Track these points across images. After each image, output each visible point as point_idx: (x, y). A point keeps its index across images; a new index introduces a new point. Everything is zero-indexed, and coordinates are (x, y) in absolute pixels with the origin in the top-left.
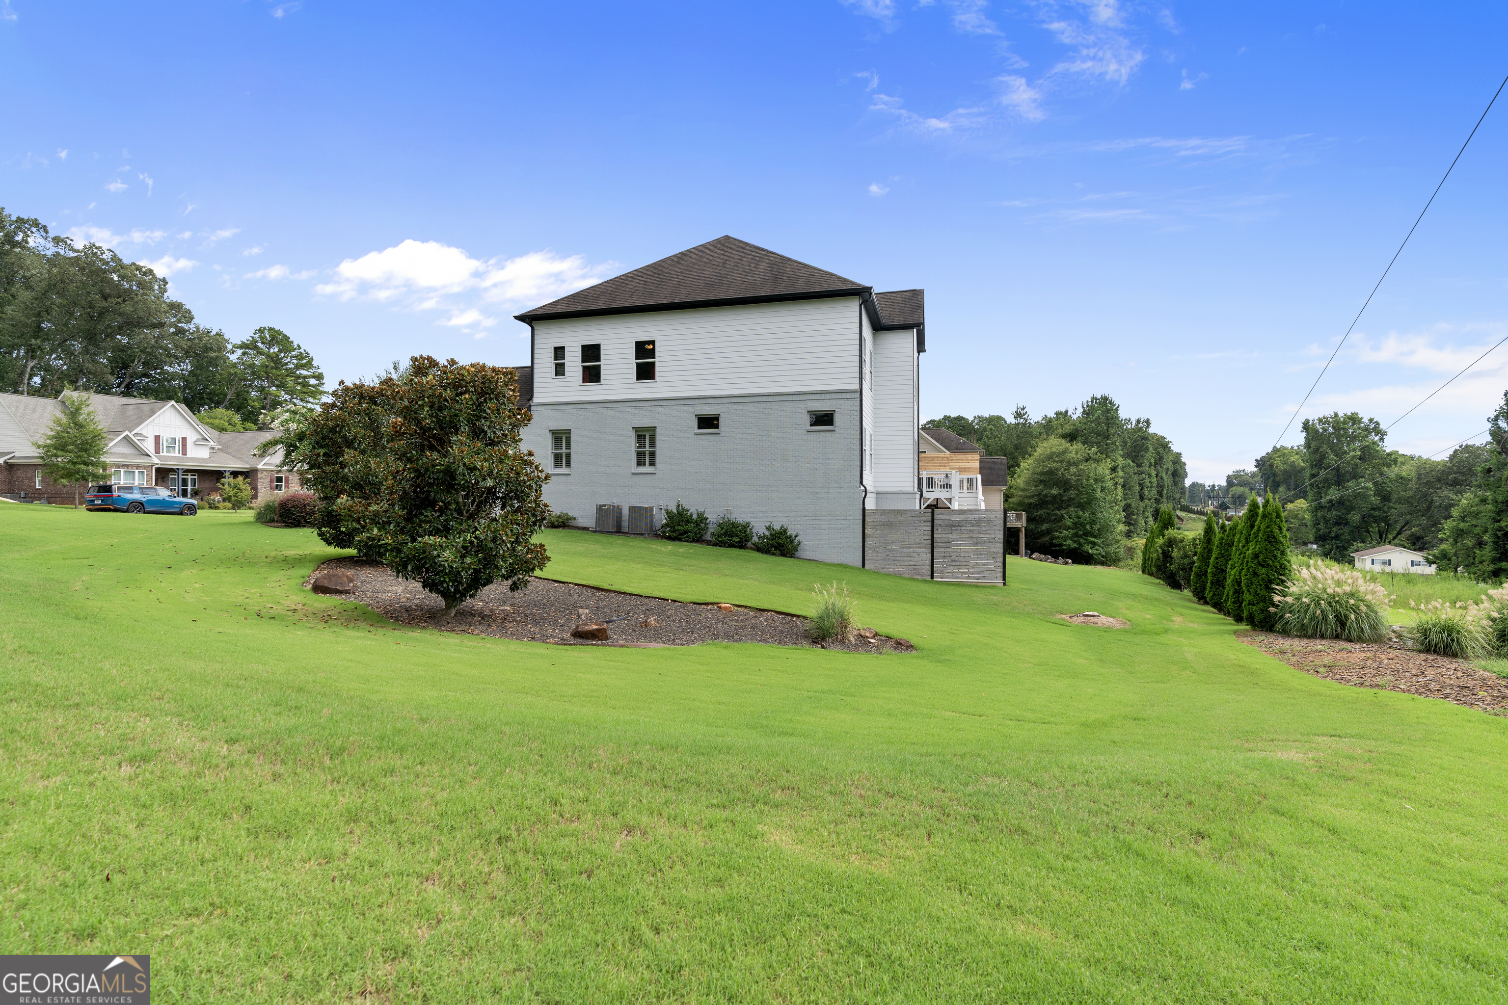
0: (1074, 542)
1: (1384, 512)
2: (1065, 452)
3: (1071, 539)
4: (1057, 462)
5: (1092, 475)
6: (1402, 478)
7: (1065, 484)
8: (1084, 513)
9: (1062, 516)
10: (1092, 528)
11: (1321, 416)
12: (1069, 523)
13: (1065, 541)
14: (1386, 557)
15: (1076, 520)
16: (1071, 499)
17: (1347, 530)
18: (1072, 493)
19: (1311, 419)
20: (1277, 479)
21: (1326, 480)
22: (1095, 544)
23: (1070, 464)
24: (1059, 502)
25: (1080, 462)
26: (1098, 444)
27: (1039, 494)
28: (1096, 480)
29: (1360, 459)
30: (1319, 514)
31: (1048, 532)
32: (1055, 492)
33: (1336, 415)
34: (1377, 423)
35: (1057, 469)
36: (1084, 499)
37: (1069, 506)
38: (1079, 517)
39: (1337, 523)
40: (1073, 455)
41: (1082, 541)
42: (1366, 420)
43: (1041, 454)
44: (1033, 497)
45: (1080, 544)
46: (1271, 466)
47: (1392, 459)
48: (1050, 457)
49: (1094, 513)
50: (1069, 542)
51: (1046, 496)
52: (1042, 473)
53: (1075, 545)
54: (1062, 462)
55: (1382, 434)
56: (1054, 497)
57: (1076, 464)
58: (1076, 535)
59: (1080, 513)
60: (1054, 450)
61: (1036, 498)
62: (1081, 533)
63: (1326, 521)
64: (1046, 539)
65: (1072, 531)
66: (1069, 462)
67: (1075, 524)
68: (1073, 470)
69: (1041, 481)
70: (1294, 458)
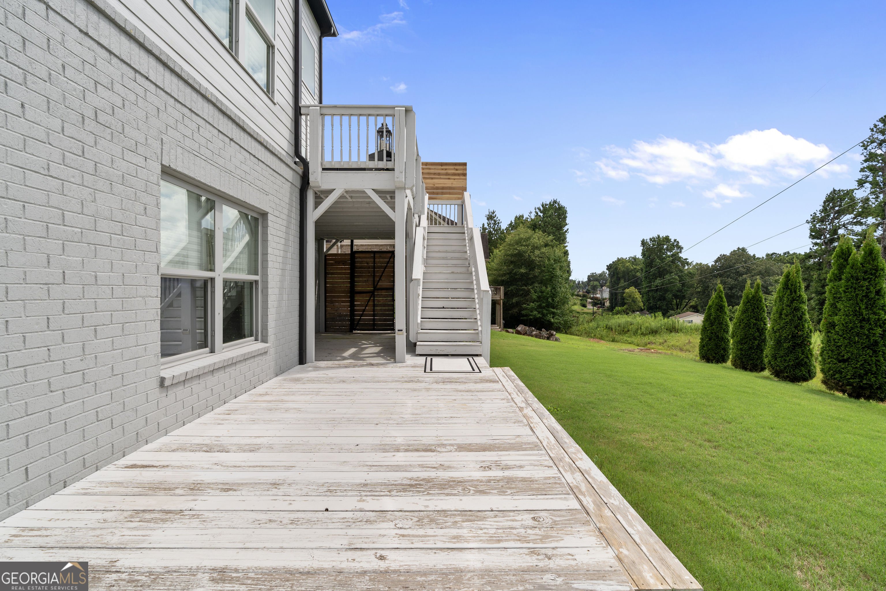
0: (539, 312)
1: (683, 293)
2: (529, 238)
3: (536, 310)
4: (524, 246)
5: (552, 257)
6: (690, 273)
7: (530, 264)
8: (547, 287)
9: (529, 291)
10: (553, 300)
11: (652, 237)
12: (534, 297)
13: (532, 312)
14: (690, 319)
15: (540, 294)
16: (535, 277)
17: (665, 303)
18: (537, 271)
19: (645, 239)
20: (619, 276)
21: (654, 274)
22: (553, 313)
23: (535, 248)
24: (527, 280)
25: (541, 246)
26: (554, 234)
27: (511, 273)
28: (555, 260)
29: (672, 262)
30: (650, 294)
31: (518, 304)
32: (523, 270)
33: (659, 236)
34: (678, 242)
35: (524, 252)
36: (547, 276)
37: (533, 283)
38: (542, 292)
39: (659, 300)
40: (536, 240)
41: (545, 311)
42: (672, 240)
43: (511, 240)
44: (504, 275)
45: (543, 314)
46: (616, 269)
47: (685, 262)
48: (519, 242)
49: (554, 288)
50: (535, 313)
51: (515, 274)
52: (512, 255)
53: (539, 315)
54: (527, 246)
55: (680, 248)
56: (522, 275)
57: (537, 248)
58: (540, 307)
59: (544, 288)
60: (522, 236)
61: (508, 276)
62: (544, 305)
63: (654, 298)
64: (516, 310)
65: (537, 304)
66: (533, 246)
67: (539, 297)
68: (537, 252)
69: (512, 262)
70: (628, 264)
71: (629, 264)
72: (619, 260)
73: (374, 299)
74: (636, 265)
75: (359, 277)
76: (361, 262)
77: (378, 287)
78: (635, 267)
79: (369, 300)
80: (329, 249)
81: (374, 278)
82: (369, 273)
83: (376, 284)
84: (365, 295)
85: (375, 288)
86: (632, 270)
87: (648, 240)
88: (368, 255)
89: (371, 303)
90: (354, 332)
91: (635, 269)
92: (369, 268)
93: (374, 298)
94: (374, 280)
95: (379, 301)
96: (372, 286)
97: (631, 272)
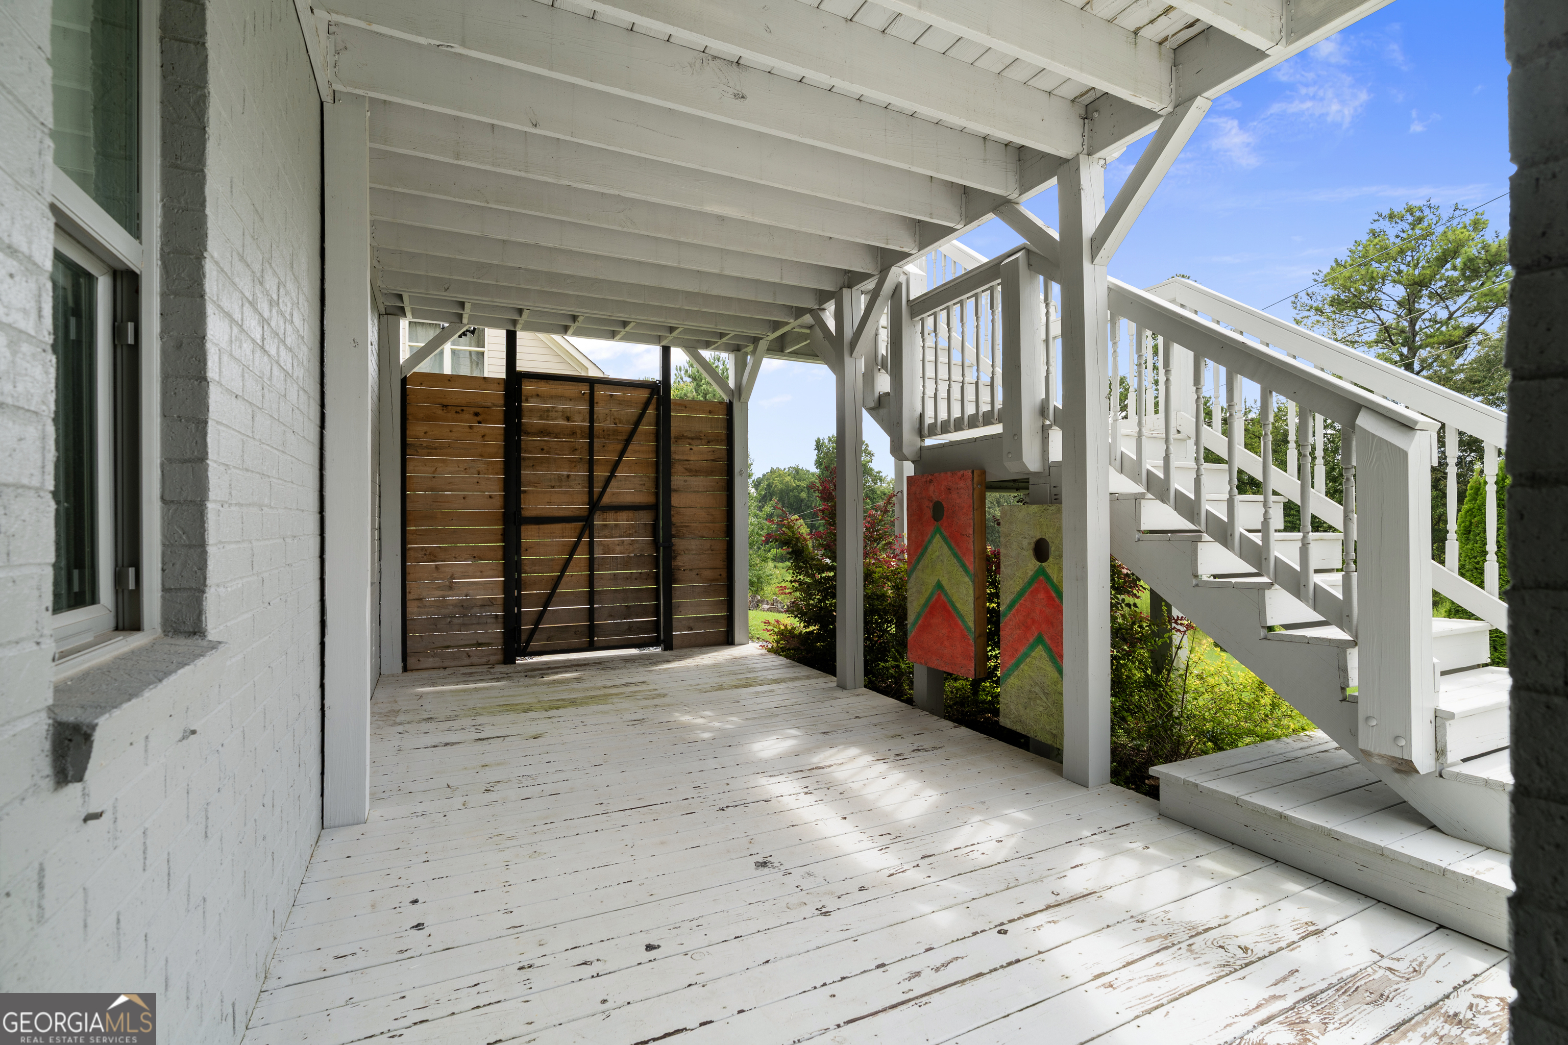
70: (788, 479)
71: (789, 477)
72: (773, 471)
73: (591, 544)
74: (799, 480)
75: (536, 463)
76: (545, 414)
77: (606, 500)
78: (798, 483)
79: (576, 546)
80: (419, 356)
81: (591, 470)
82: (574, 450)
83: (597, 490)
84: (557, 527)
85: (595, 505)
86: (794, 488)
87: (826, 441)
88: (569, 389)
89: (581, 556)
90: (520, 661)
91: (798, 486)
92: (573, 434)
93: (591, 536)
94: (591, 478)
95: (607, 549)
96: (586, 499)
97: (792, 491)
